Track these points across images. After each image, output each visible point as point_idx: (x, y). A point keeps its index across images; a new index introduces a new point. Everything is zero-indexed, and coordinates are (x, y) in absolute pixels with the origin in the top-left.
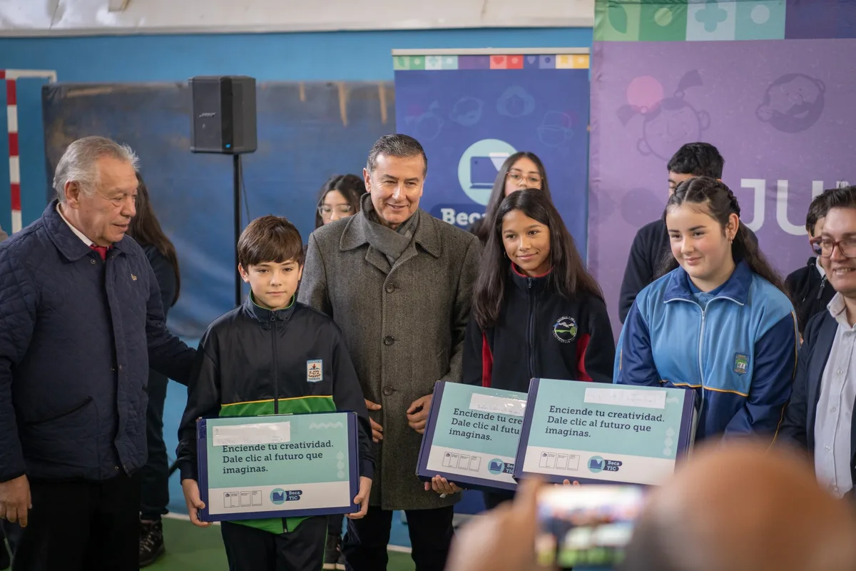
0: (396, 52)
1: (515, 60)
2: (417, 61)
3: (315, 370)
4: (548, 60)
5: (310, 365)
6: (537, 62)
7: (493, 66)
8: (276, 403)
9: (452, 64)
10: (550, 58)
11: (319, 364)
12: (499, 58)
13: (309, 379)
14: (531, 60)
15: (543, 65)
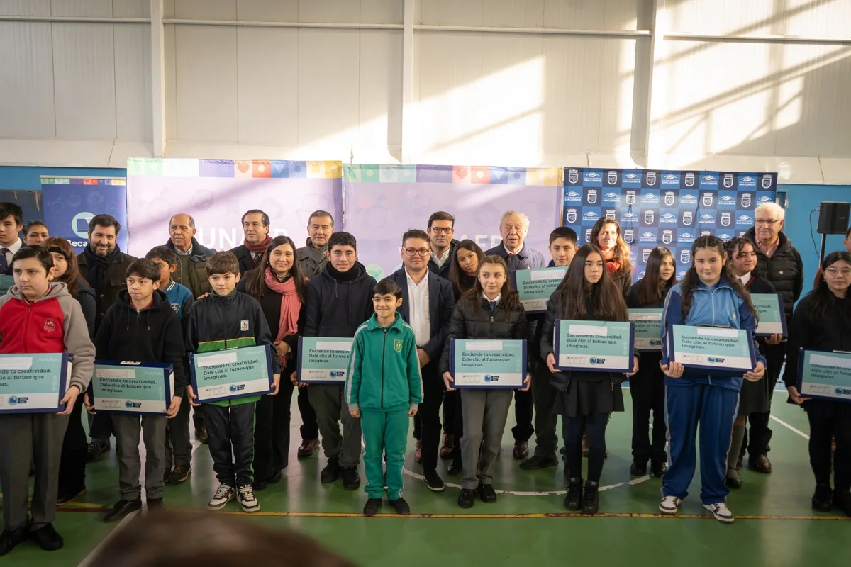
0: (41, 176)
1: (94, 181)
2: (51, 180)
3: (245, 325)
4: (108, 182)
5: (242, 323)
6: (104, 182)
7: (85, 183)
8: (225, 342)
9: (67, 182)
10: (109, 181)
11: (247, 322)
12: (87, 181)
13: (242, 329)
14: (101, 181)
15: (106, 183)
